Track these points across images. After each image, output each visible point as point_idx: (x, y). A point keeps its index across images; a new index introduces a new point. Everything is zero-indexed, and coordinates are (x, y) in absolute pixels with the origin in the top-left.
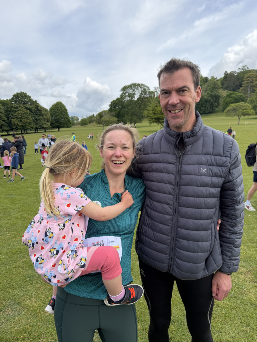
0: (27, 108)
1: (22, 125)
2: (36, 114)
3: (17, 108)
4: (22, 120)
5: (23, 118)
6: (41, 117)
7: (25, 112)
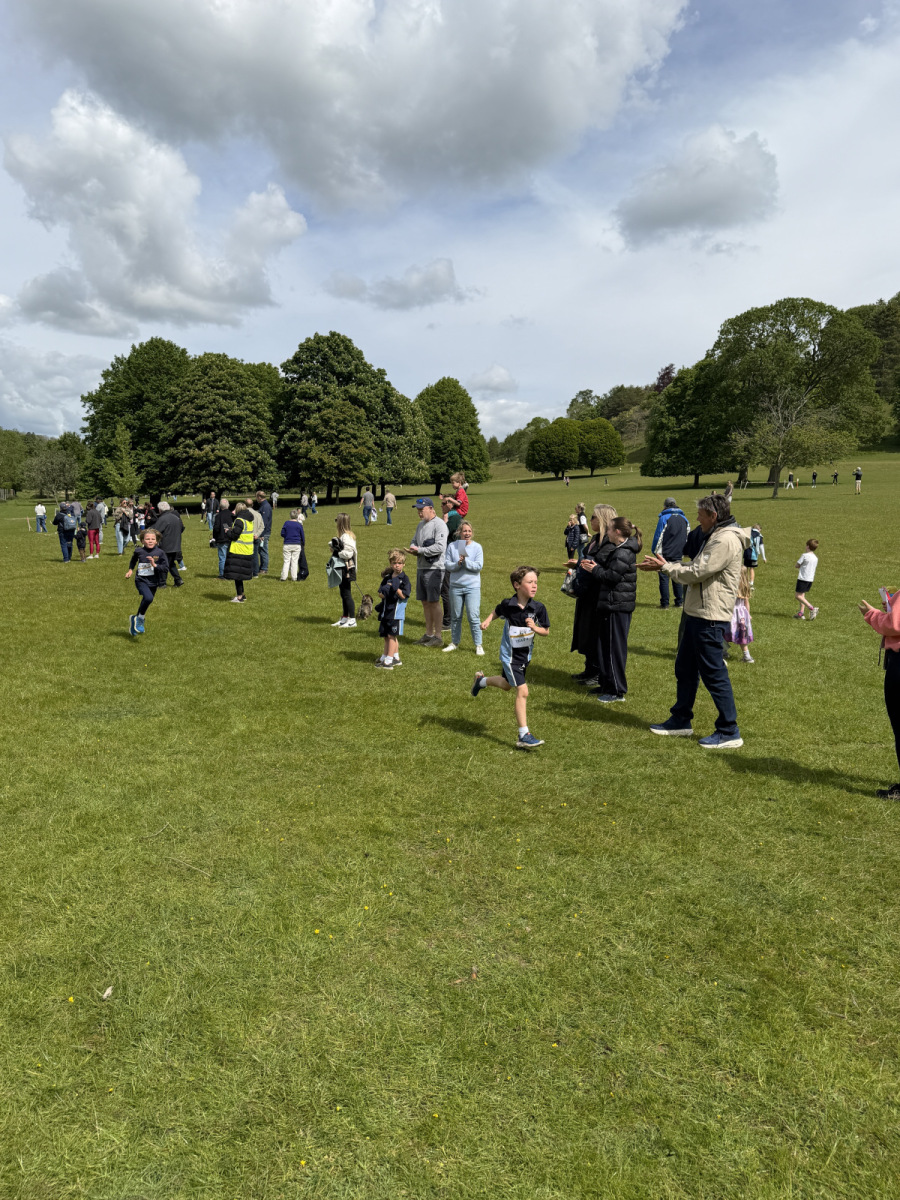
0: (355, 400)
1: (337, 467)
2: (382, 427)
3: (316, 397)
4: (338, 447)
5: (342, 440)
6: (401, 439)
7: (351, 416)
